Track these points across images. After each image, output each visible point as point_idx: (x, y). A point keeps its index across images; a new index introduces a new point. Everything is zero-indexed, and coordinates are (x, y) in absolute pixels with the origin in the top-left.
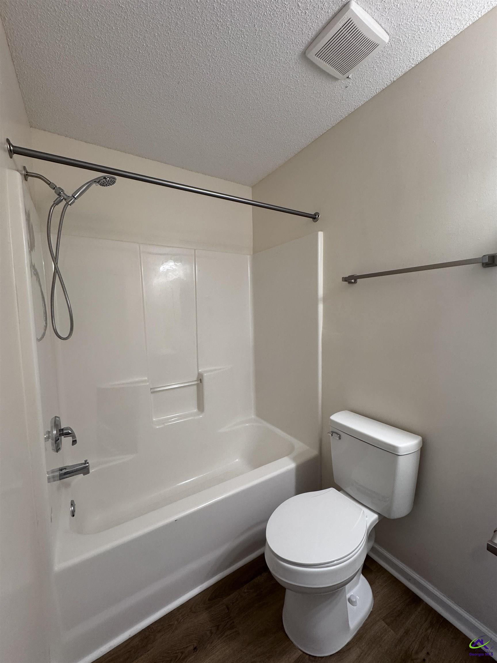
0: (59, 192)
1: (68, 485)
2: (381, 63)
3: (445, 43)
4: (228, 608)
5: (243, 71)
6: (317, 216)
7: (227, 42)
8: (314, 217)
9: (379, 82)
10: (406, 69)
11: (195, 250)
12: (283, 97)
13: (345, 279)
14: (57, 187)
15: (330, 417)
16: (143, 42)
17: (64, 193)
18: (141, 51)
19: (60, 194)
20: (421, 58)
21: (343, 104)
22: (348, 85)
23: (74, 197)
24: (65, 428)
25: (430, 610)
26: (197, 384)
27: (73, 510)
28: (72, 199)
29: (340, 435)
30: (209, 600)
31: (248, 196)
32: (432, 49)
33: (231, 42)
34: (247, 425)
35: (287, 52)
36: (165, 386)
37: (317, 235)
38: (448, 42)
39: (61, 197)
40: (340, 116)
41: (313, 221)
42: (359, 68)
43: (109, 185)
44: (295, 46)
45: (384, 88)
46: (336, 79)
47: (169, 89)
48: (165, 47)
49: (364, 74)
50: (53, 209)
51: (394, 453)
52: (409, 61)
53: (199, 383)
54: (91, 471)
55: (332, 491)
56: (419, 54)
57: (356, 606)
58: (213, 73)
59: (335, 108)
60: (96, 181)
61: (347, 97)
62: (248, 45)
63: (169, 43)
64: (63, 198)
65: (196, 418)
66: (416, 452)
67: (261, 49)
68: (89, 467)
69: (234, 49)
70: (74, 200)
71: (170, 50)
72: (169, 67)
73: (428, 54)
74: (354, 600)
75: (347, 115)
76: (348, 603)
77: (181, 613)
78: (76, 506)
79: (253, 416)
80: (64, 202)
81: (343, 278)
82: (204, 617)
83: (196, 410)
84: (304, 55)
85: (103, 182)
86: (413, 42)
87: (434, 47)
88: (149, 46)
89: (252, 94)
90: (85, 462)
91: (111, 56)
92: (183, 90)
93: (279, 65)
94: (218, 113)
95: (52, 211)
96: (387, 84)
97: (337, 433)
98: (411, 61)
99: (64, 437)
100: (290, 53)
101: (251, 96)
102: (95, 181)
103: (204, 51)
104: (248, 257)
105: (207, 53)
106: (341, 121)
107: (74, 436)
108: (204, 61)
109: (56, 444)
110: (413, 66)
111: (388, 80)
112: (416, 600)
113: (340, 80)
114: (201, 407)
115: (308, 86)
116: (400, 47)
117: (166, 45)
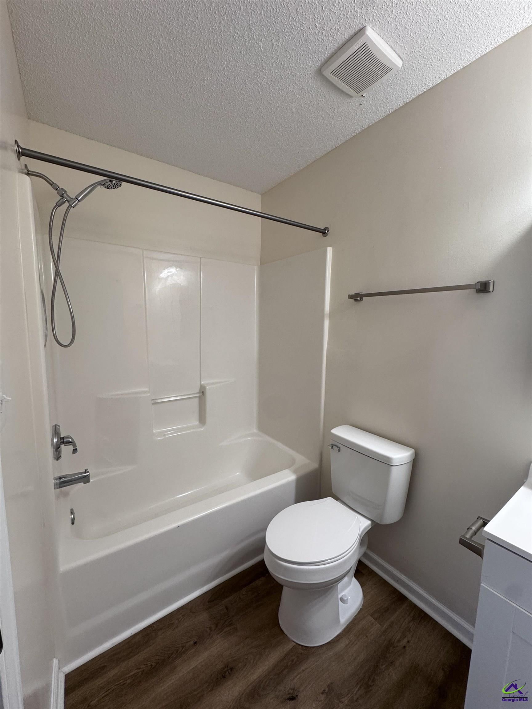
0: (62, 193)
1: (66, 495)
2: (394, 85)
3: (455, 72)
4: (227, 608)
5: (258, 82)
6: (327, 231)
7: (244, 53)
8: (324, 232)
9: (392, 102)
10: (418, 93)
11: (201, 258)
12: (297, 109)
13: (351, 297)
14: (60, 188)
15: (330, 431)
16: (157, 46)
17: (67, 195)
18: (154, 54)
19: (63, 196)
20: (432, 83)
21: (357, 121)
22: (362, 103)
23: (78, 199)
24: (66, 437)
25: (414, 607)
26: (199, 396)
27: (73, 518)
28: (75, 202)
29: (339, 448)
30: (209, 602)
31: (257, 207)
32: (443, 77)
33: (247, 53)
34: (249, 439)
35: (303, 67)
36: (165, 398)
37: (326, 250)
38: (458, 71)
39: (64, 199)
40: (354, 132)
41: (323, 236)
42: (373, 88)
43: (115, 188)
44: (311, 62)
45: (397, 109)
46: (351, 97)
47: (181, 92)
48: (179, 53)
49: (378, 94)
50: (55, 211)
51: (388, 463)
52: (421, 85)
53: (201, 396)
54: (91, 480)
55: (329, 500)
56: (430, 80)
57: (347, 604)
58: (227, 81)
59: (348, 123)
60: (102, 183)
61: (361, 114)
62: (265, 58)
63: (184, 49)
64: (65, 200)
65: (198, 430)
66: (408, 464)
67: (277, 62)
68: (89, 476)
69: (250, 60)
70: (77, 202)
71: (184, 55)
72: (183, 72)
73: (439, 81)
74: (346, 599)
75: (360, 131)
76: (340, 601)
77: (182, 613)
78: (75, 514)
79: (255, 431)
80: (67, 204)
81: (349, 295)
82: (203, 617)
83: (197, 423)
84: (320, 72)
85: (108, 185)
86: (425, 69)
87: (445, 75)
88: (163, 50)
89: (266, 104)
90: (86, 471)
91: (123, 56)
92: (196, 94)
93: (294, 79)
94: (230, 119)
95: (54, 213)
96: (400, 105)
97: (337, 447)
98: (423, 86)
99: (65, 446)
100: (306, 68)
101: (265, 105)
102: (100, 184)
103: (219, 59)
104: (256, 267)
105: (222, 61)
106: (355, 136)
107: (74, 445)
108: (219, 69)
109: (57, 451)
110: (425, 90)
111: (401, 102)
112: (402, 598)
113: (354, 97)
114: (202, 419)
115: (323, 100)
116: (413, 72)
117: (181, 51)
